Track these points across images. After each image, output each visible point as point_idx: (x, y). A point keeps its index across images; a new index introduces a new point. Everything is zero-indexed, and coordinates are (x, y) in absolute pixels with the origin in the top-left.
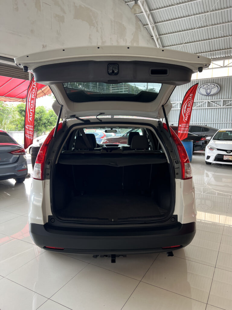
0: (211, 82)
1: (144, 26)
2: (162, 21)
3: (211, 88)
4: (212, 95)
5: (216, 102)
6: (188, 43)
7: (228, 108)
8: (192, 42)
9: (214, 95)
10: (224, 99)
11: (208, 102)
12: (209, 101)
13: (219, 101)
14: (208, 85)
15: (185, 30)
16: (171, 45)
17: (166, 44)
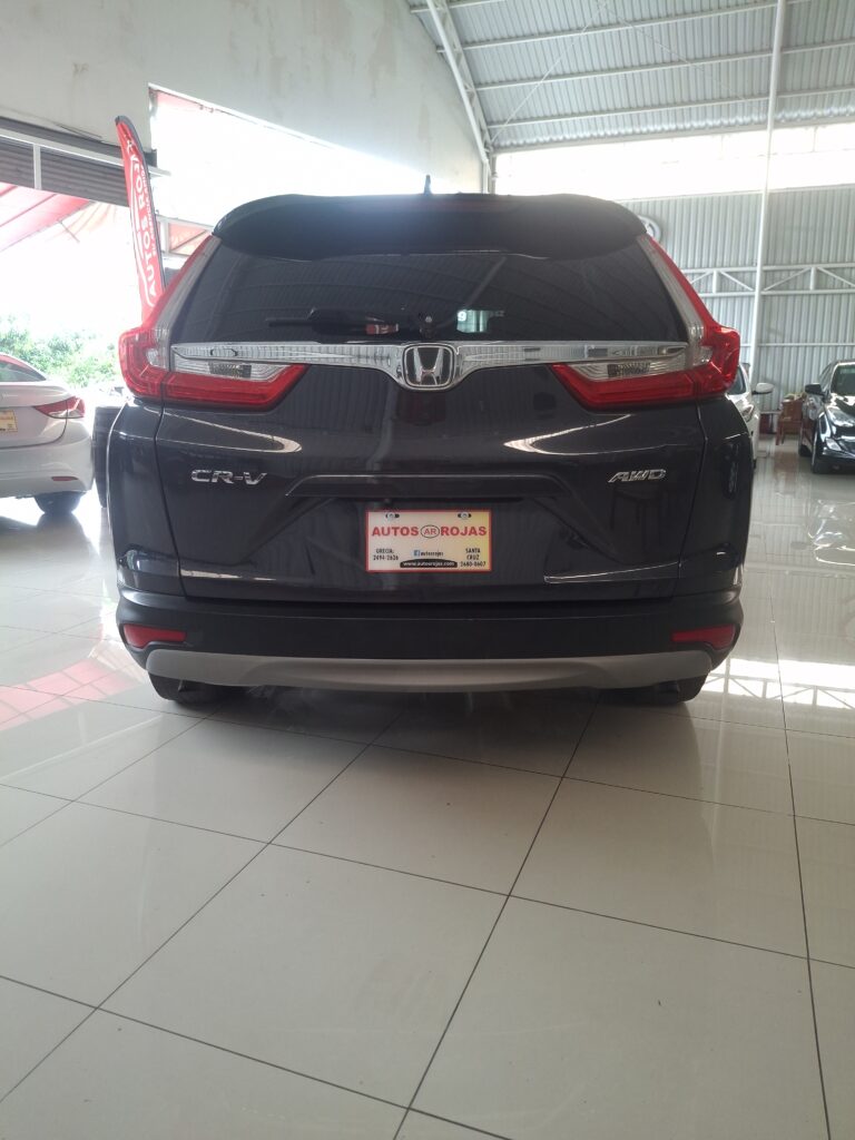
1: (413, 11)
8: (572, 74)
16: (504, 79)
17: (485, 76)
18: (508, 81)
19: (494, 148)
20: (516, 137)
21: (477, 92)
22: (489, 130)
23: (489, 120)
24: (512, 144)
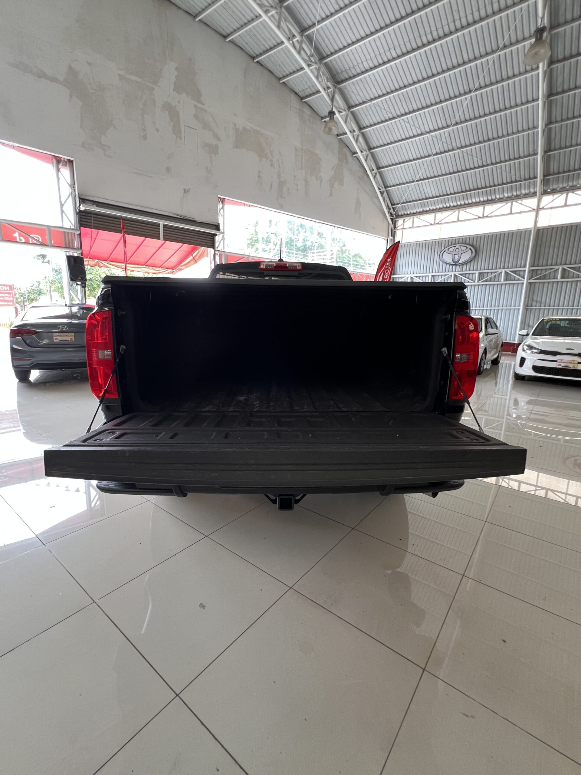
0: (462, 243)
1: (354, 155)
2: (381, 146)
3: (460, 253)
4: (463, 264)
5: (467, 276)
6: (424, 179)
7: (486, 285)
8: (431, 178)
9: (466, 263)
10: (481, 270)
11: (455, 275)
12: (457, 273)
13: (473, 274)
14: (456, 247)
15: (418, 159)
16: (398, 183)
17: (390, 183)
18: (400, 184)
19: (395, 217)
20: (406, 210)
21: (386, 191)
22: (393, 208)
23: (393, 203)
24: (404, 214)
